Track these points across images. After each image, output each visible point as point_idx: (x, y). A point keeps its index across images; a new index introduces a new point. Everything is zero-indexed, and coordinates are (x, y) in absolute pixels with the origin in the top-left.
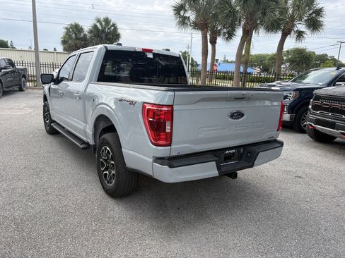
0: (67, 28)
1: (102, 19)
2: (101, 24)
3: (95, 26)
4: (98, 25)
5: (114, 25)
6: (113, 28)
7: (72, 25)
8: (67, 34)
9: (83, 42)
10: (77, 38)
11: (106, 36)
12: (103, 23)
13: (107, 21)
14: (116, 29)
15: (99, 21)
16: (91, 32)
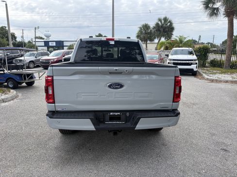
0: (140, 28)
1: (162, 18)
2: (161, 22)
3: (157, 24)
4: (159, 22)
5: (170, 22)
6: (169, 23)
7: (143, 25)
8: (140, 31)
9: (149, 36)
10: (146, 33)
11: (164, 30)
12: (163, 21)
13: (165, 19)
14: (171, 24)
15: (160, 20)
16: (154, 28)
